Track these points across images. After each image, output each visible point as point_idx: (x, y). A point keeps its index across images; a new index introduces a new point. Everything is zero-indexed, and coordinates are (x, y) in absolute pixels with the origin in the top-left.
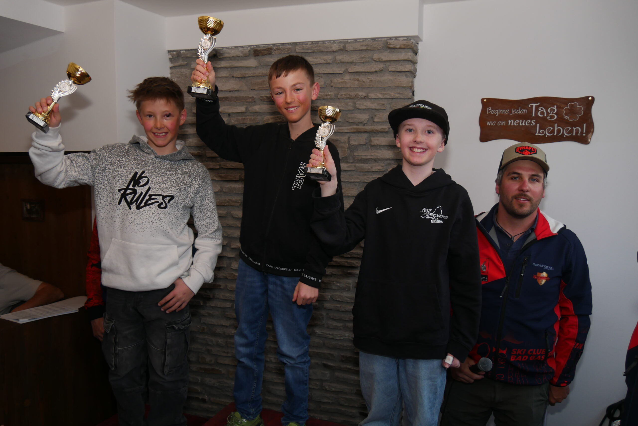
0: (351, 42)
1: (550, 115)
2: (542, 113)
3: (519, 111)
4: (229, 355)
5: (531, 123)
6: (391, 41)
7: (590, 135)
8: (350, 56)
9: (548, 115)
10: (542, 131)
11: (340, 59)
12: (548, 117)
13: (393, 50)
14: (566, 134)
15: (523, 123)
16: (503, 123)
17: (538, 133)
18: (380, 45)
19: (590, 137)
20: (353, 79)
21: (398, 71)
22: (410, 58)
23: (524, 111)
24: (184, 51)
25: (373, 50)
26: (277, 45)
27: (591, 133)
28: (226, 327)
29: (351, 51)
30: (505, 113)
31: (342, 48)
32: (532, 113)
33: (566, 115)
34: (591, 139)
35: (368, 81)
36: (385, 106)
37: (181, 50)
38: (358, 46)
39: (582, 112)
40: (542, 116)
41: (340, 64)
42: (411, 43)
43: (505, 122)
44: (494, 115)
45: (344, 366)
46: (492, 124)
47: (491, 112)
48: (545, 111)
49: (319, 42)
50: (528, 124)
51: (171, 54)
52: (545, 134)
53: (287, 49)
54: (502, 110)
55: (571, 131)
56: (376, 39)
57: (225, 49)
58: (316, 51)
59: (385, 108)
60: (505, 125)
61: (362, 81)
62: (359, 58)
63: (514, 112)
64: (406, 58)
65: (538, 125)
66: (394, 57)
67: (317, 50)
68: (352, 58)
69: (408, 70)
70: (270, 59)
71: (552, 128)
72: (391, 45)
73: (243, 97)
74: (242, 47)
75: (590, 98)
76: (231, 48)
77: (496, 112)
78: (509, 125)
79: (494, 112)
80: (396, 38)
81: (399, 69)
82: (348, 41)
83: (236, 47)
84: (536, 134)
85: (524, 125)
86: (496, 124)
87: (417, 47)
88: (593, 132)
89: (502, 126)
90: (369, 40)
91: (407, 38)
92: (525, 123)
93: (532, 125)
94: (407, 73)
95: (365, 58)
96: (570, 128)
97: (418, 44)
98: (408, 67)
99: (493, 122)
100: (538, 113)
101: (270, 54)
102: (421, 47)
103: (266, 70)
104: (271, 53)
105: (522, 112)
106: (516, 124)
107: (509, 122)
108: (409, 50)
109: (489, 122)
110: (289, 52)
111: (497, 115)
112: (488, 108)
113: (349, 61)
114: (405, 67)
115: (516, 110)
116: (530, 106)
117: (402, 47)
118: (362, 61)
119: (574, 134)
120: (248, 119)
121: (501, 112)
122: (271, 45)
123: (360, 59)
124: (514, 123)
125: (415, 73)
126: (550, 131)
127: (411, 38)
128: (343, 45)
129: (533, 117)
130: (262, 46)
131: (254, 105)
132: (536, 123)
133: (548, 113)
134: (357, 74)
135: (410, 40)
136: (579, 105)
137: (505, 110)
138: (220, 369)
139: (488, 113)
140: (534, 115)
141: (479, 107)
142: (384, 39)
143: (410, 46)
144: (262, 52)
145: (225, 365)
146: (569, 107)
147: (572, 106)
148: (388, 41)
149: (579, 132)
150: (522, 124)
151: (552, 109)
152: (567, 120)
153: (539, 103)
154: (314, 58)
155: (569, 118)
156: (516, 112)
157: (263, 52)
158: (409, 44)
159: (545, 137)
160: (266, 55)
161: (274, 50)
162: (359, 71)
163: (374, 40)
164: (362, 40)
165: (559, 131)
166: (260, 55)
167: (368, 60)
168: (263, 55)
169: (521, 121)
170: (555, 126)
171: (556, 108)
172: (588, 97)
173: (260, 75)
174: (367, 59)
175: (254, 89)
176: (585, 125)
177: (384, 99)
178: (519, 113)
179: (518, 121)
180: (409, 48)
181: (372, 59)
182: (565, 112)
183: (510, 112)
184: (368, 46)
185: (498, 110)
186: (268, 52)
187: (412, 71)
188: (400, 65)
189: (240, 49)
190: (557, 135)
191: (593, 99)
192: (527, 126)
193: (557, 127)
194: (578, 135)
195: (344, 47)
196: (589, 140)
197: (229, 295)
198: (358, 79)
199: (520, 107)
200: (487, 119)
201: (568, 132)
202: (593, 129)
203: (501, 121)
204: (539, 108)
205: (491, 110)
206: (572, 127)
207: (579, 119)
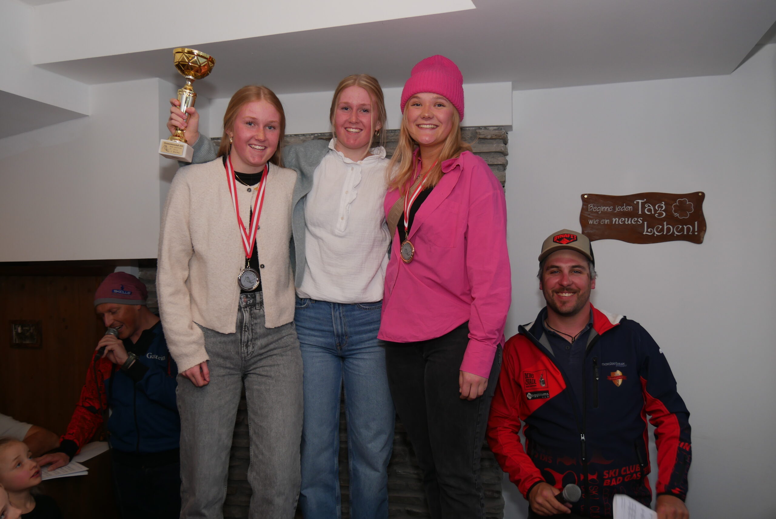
1: (658, 212)
2: (650, 210)
3: (623, 208)
5: (638, 221)
6: (481, 131)
7: (702, 234)
9: (655, 213)
10: (650, 230)
12: (656, 215)
13: (483, 141)
14: (676, 233)
15: (629, 222)
16: (607, 221)
17: (646, 232)
18: (468, 135)
19: (703, 236)
21: (490, 164)
22: (503, 149)
23: (630, 208)
27: (703, 232)
30: (609, 210)
32: (639, 210)
33: (675, 212)
34: (703, 238)
39: (692, 209)
40: (649, 213)
42: (503, 133)
43: (608, 220)
44: (597, 212)
46: (595, 223)
47: (593, 209)
48: (652, 208)
49: (397, 131)
50: (634, 222)
51: (215, 142)
52: (654, 233)
54: (605, 207)
55: (683, 229)
58: (393, 141)
60: (609, 223)
63: (619, 209)
64: (498, 150)
65: (646, 223)
66: (485, 148)
67: (393, 139)
69: (501, 163)
71: (661, 227)
72: (481, 135)
74: (304, 135)
75: (700, 194)
76: (290, 136)
77: (598, 210)
78: (614, 223)
79: (596, 209)
80: (485, 128)
81: (491, 161)
83: (296, 135)
84: (644, 233)
85: (630, 223)
86: (599, 223)
87: (507, 137)
88: (705, 231)
89: (606, 224)
91: (498, 127)
92: (631, 221)
93: (638, 223)
94: (500, 166)
96: (681, 227)
97: (507, 133)
98: (500, 160)
99: (595, 221)
100: (645, 210)
102: (511, 136)
105: (627, 209)
106: (622, 222)
107: (613, 220)
108: (501, 140)
109: (591, 221)
111: (599, 213)
112: (589, 205)
114: (498, 160)
115: (620, 207)
116: (635, 203)
117: (494, 138)
119: (685, 233)
121: (604, 209)
124: (619, 222)
125: (506, 165)
126: (659, 230)
127: (502, 127)
129: (640, 214)
132: (643, 221)
133: (655, 211)
135: (501, 129)
136: (689, 202)
137: (608, 207)
139: (589, 211)
140: (640, 213)
141: (580, 204)
142: (472, 128)
143: (502, 136)
146: (678, 204)
147: (680, 202)
148: (478, 131)
149: (690, 230)
150: (627, 222)
151: (660, 205)
152: (677, 217)
153: (645, 200)
154: (391, 149)
155: (679, 215)
156: (621, 209)
158: (501, 134)
159: (655, 236)
165: (669, 229)
169: (627, 219)
170: (664, 224)
171: (664, 205)
172: (698, 193)
176: (696, 223)
178: (624, 210)
179: (623, 219)
180: (500, 139)
182: (674, 209)
183: (614, 209)
185: (600, 207)
187: (505, 164)
188: (492, 158)
189: (302, 138)
190: (666, 234)
191: (703, 194)
192: (634, 224)
193: (667, 225)
194: (690, 234)
196: (702, 239)
199: (625, 204)
200: (589, 216)
201: (678, 230)
202: (705, 227)
203: (604, 219)
204: (646, 205)
205: (593, 207)
206: (682, 225)
207: (689, 217)
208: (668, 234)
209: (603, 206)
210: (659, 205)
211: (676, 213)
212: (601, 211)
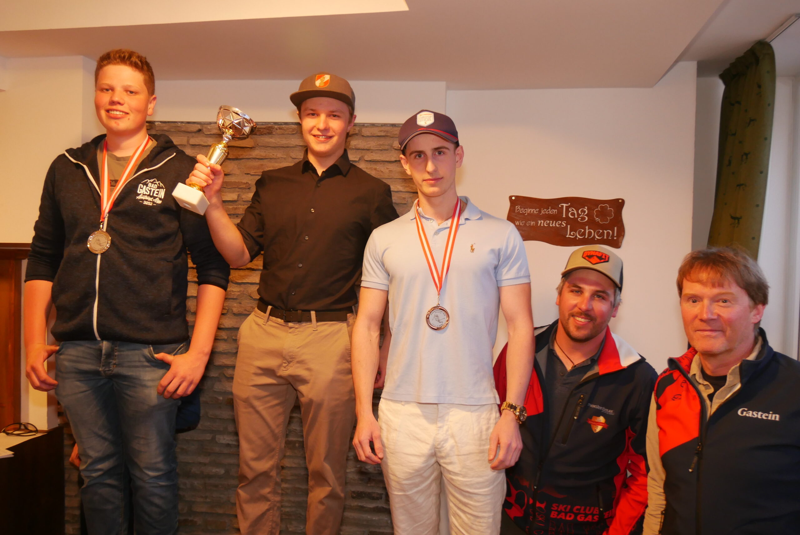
0: (367, 126)
1: (580, 216)
2: (573, 214)
3: (549, 211)
4: (208, 500)
5: (561, 224)
7: (620, 239)
8: (367, 142)
9: (578, 217)
10: (573, 233)
11: (355, 145)
12: (579, 219)
14: (597, 237)
15: (553, 224)
16: (532, 223)
17: (569, 235)
19: (621, 241)
20: (370, 168)
23: (555, 211)
24: (160, 123)
25: (392, 137)
26: (279, 123)
27: (622, 237)
28: (205, 464)
29: (368, 136)
30: (535, 212)
31: (357, 132)
32: (563, 214)
33: (597, 216)
34: (621, 242)
35: (387, 171)
36: (406, 200)
37: (155, 122)
38: (376, 131)
39: (612, 214)
40: (573, 217)
41: (355, 150)
43: (534, 222)
44: (523, 214)
45: (355, 503)
46: (521, 224)
47: (519, 211)
48: (576, 212)
50: (558, 225)
52: (576, 236)
53: (292, 129)
54: (531, 209)
55: (603, 234)
56: (397, 125)
57: (213, 124)
59: (406, 203)
60: (534, 225)
61: (381, 171)
62: (377, 144)
63: (544, 212)
65: (569, 226)
68: (369, 144)
70: (271, 139)
71: (583, 230)
73: (236, 182)
75: (620, 201)
78: (539, 225)
79: (523, 211)
82: (364, 126)
84: (567, 236)
85: (554, 226)
86: (525, 224)
88: (623, 236)
89: (531, 226)
90: (388, 125)
92: (555, 224)
93: (562, 226)
95: (383, 145)
96: (601, 231)
99: (521, 222)
100: (568, 214)
101: (270, 133)
103: (265, 152)
104: (272, 132)
105: (552, 212)
106: (546, 224)
107: (539, 222)
109: (517, 222)
110: (294, 133)
111: (526, 215)
112: (516, 207)
113: (366, 147)
116: (560, 206)
118: (381, 149)
119: (605, 238)
120: (241, 209)
121: (530, 211)
122: (272, 124)
123: (378, 146)
124: (544, 224)
126: (580, 234)
128: (359, 129)
129: (564, 217)
130: (261, 123)
131: (248, 192)
132: (567, 224)
133: (578, 215)
134: (374, 162)
136: (609, 208)
137: (534, 209)
138: (195, 520)
139: (516, 212)
140: (564, 216)
141: (508, 205)
144: (260, 131)
145: (202, 513)
146: (599, 209)
147: (602, 208)
149: (610, 235)
150: (552, 225)
151: (583, 210)
152: (598, 222)
153: (569, 204)
155: (600, 220)
156: (546, 211)
157: (262, 130)
159: (577, 239)
160: (265, 134)
161: (276, 129)
162: (377, 159)
163: (394, 126)
164: (380, 125)
165: (590, 233)
166: (257, 134)
167: (388, 148)
168: (262, 135)
169: (551, 222)
170: (586, 228)
171: (587, 209)
172: (618, 199)
173: (258, 157)
174: (386, 147)
175: (248, 174)
176: (616, 228)
177: (405, 192)
178: (549, 213)
179: (548, 222)
181: (392, 146)
182: (595, 214)
183: (540, 212)
184: (387, 132)
185: (527, 209)
186: (268, 131)
190: (588, 237)
191: (623, 201)
192: (558, 227)
193: (588, 230)
194: (609, 238)
195: (359, 131)
196: (620, 244)
197: (209, 423)
198: (376, 168)
199: (550, 207)
200: (515, 218)
201: (599, 234)
202: (623, 233)
203: (530, 221)
204: (570, 209)
205: (520, 208)
206: (603, 230)
207: (609, 222)
208: (589, 238)
209: (530, 208)
210: (581, 210)
211: (597, 218)
212: (528, 213)
